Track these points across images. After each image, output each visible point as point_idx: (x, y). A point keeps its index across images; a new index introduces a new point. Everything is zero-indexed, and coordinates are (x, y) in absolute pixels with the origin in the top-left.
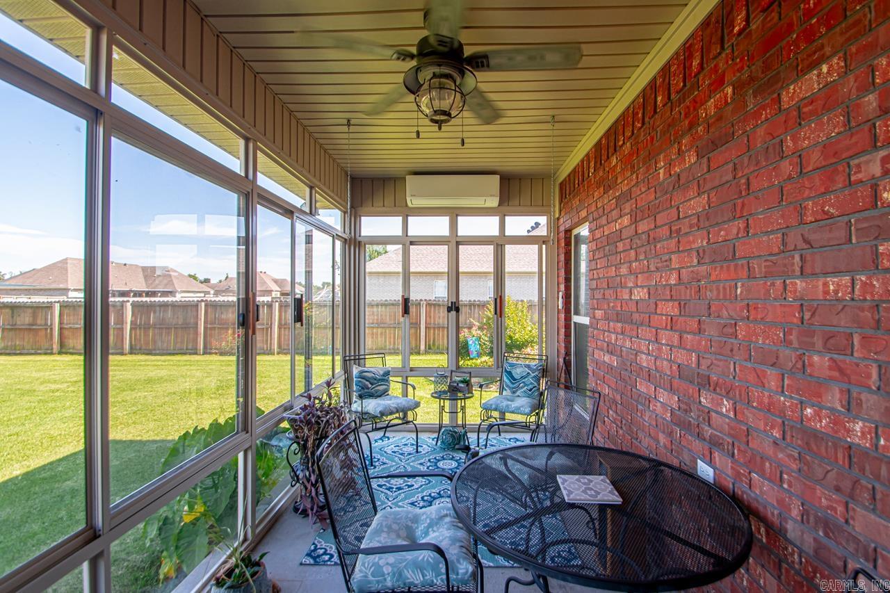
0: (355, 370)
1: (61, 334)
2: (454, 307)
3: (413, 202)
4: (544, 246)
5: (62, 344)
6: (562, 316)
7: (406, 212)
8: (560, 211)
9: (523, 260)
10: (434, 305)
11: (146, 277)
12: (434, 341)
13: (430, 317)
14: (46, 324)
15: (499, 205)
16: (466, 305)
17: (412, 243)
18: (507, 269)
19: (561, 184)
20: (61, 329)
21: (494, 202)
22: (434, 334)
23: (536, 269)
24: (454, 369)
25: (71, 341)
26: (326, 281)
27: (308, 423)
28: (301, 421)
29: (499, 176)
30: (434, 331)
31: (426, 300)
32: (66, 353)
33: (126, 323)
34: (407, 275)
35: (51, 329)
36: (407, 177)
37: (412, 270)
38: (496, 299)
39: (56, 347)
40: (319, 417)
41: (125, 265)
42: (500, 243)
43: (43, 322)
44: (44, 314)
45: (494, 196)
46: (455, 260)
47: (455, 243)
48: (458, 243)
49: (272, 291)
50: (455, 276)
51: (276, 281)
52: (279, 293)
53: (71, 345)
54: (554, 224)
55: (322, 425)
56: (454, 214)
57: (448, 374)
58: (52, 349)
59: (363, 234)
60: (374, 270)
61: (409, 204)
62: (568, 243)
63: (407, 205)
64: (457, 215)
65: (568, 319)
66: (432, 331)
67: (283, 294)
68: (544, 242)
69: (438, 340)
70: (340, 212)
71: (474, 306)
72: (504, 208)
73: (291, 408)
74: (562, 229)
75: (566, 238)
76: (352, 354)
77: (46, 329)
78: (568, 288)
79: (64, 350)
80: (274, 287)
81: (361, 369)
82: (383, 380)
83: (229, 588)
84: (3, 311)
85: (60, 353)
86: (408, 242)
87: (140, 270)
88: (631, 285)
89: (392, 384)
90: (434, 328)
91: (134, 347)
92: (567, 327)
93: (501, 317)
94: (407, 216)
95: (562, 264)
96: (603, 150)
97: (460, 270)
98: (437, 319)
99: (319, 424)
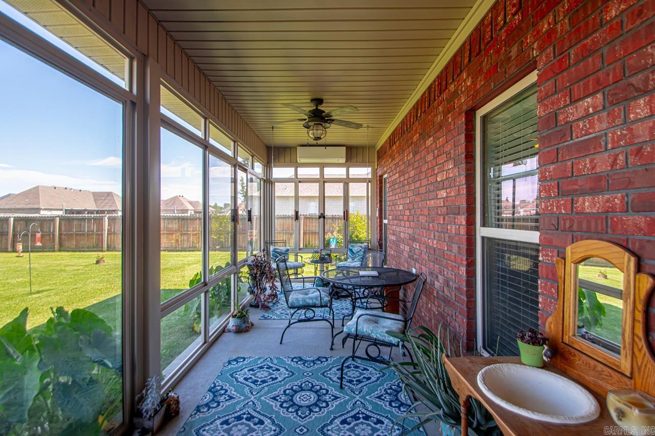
0: (272, 248)
1: (60, 238)
2: (322, 216)
3: (300, 160)
4: (370, 184)
5: (61, 245)
6: (378, 220)
7: (297, 165)
8: (378, 165)
9: (359, 190)
10: (309, 218)
11: (96, 200)
12: (309, 242)
13: (307, 226)
14: (50, 231)
15: (346, 162)
16: (329, 218)
17: (300, 182)
18: (350, 195)
19: (378, 151)
20: (60, 235)
21: (343, 161)
22: (309, 237)
23: (366, 195)
24: (322, 248)
25: (66, 243)
26: (227, 203)
27: (257, 266)
28: (254, 265)
29: (345, 148)
30: (309, 235)
31: (303, 215)
32: (64, 251)
33: (105, 230)
34: (297, 198)
35: (54, 235)
36: (298, 148)
37: (300, 195)
38: (344, 212)
39: (57, 246)
40: (262, 264)
41: (80, 191)
42: (346, 182)
43: (48, 230)
44: (48, 224)
45: (342, 157)
46: (322, 190)
47: (323, 181)
48: (324, 182)
49: (188, 210)
50: (322, 199)
51: (191, 203)
52: (193, 212)
53: (67, 246)
54: (374, 172)
55: (263, 268)
56: (322, 166)
57: (319, 251)
58: (54, 248)
59: (273, 177)
60: (279, 195)
61: (299, 161)
62: (381, 183)
63: (297, 162)
64: (324, 167)
65: (381, 222)
66: (308, 236)
67: (196, 212)
68: (369, 182)
69: (312, 241)
70: (261, 165)
71: (335, 218)
72: (349, 163)
73: (247, 261)
74: (378, 175)
75: (380, 180)
76: (268, 240)
77: (50, 235)
78: (381, 206)
79: (62, 249)
80: (190, 207)
81: (274, 247)
82: (286, 254)
83: (237, 318)
84: (20, 222)
85: (60, 251)
86: (297, 181)
87: (91, 194)
88: (399, 203)
89: (290, 256)
90: (309, 233)
91: (110, 246)
92: (381, 226)
93: (347, 221)
94: (297, 167)
95: (378, 193)
96: (391, 140)
97: (326, 195)
98: (311, 227)
99: (262, 267)
